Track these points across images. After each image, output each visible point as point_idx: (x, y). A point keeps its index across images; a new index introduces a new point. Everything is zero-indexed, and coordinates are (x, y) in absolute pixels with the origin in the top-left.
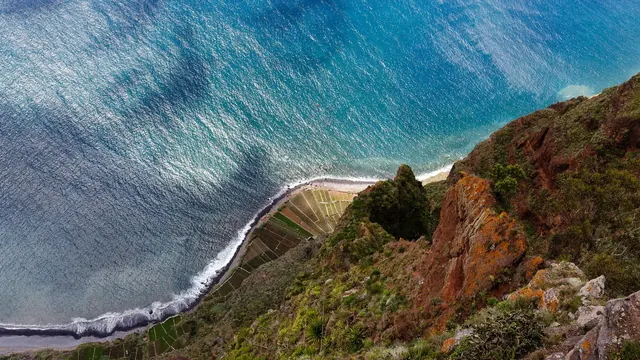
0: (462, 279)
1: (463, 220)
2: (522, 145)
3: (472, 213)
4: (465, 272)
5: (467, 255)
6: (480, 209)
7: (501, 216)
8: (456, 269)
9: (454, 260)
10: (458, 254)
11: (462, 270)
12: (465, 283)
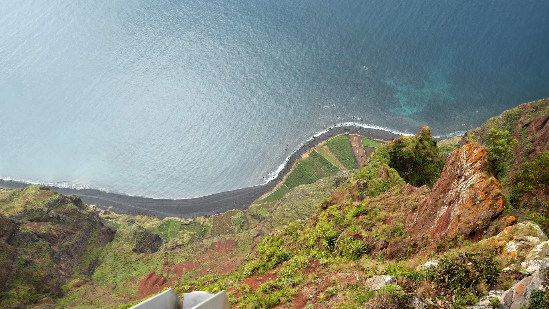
0: (448, 222)
1: (459, 177)
2: (527, 125)
3: (468, 173)
4: (452, 218)
5: (456, 205)
6: (475, 171)
7: (490, 179)
8: (446, 214)
9: (446, 207)
10: (450, 203)
11: (450, 216)
12: (450, 226)
